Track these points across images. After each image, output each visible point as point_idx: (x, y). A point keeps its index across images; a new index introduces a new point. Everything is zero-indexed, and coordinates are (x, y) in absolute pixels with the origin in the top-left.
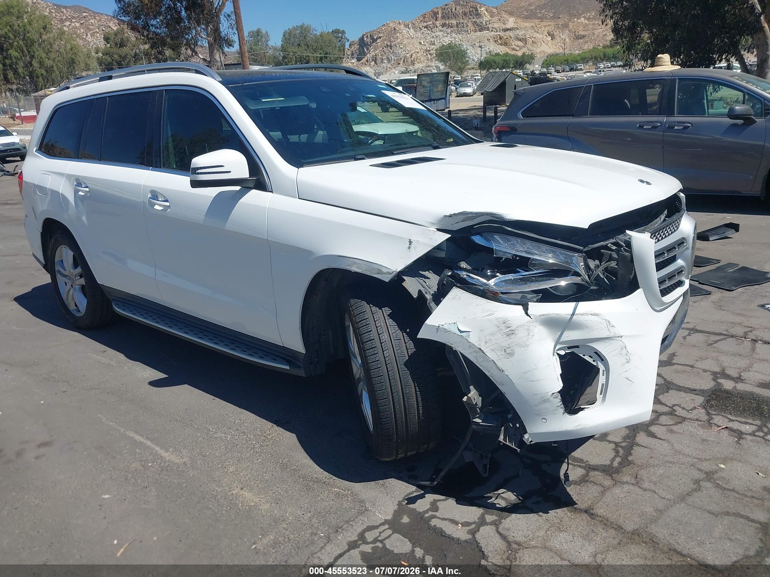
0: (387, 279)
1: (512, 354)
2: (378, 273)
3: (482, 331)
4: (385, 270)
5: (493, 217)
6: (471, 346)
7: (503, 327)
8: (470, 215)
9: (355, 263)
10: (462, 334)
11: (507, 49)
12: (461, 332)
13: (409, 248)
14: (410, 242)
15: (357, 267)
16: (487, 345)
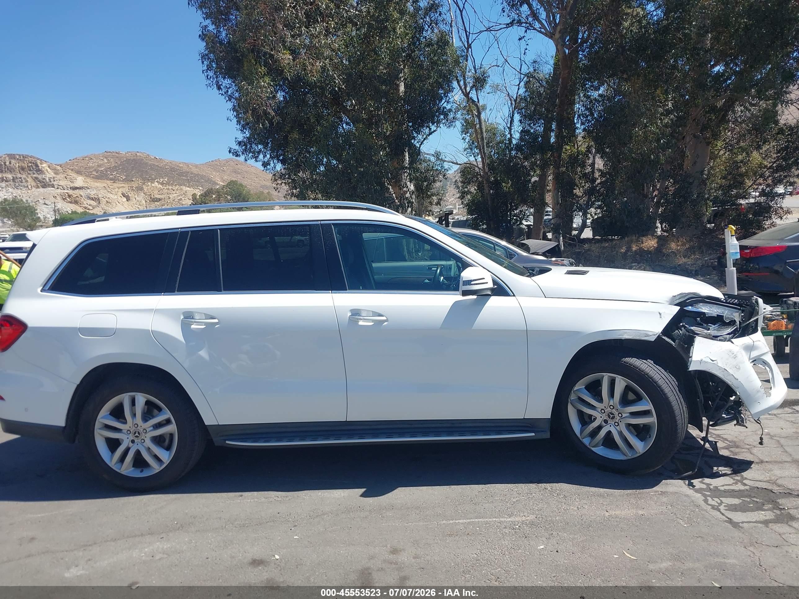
0: (653, 339)
1: (739, 369)
2: (645, 336)
3: (722, 358)
4: (651, 334)
5: (694, 295)
6: (720, 368)
7: (730, 354)
8: (684, 295)
9: (626, 333)
10: (714, 362)
11: (78, 207)
12: (713, 361)
13: (661, 317)
14: (660, 314)
15: (628, 335)
16: (727, 366)
